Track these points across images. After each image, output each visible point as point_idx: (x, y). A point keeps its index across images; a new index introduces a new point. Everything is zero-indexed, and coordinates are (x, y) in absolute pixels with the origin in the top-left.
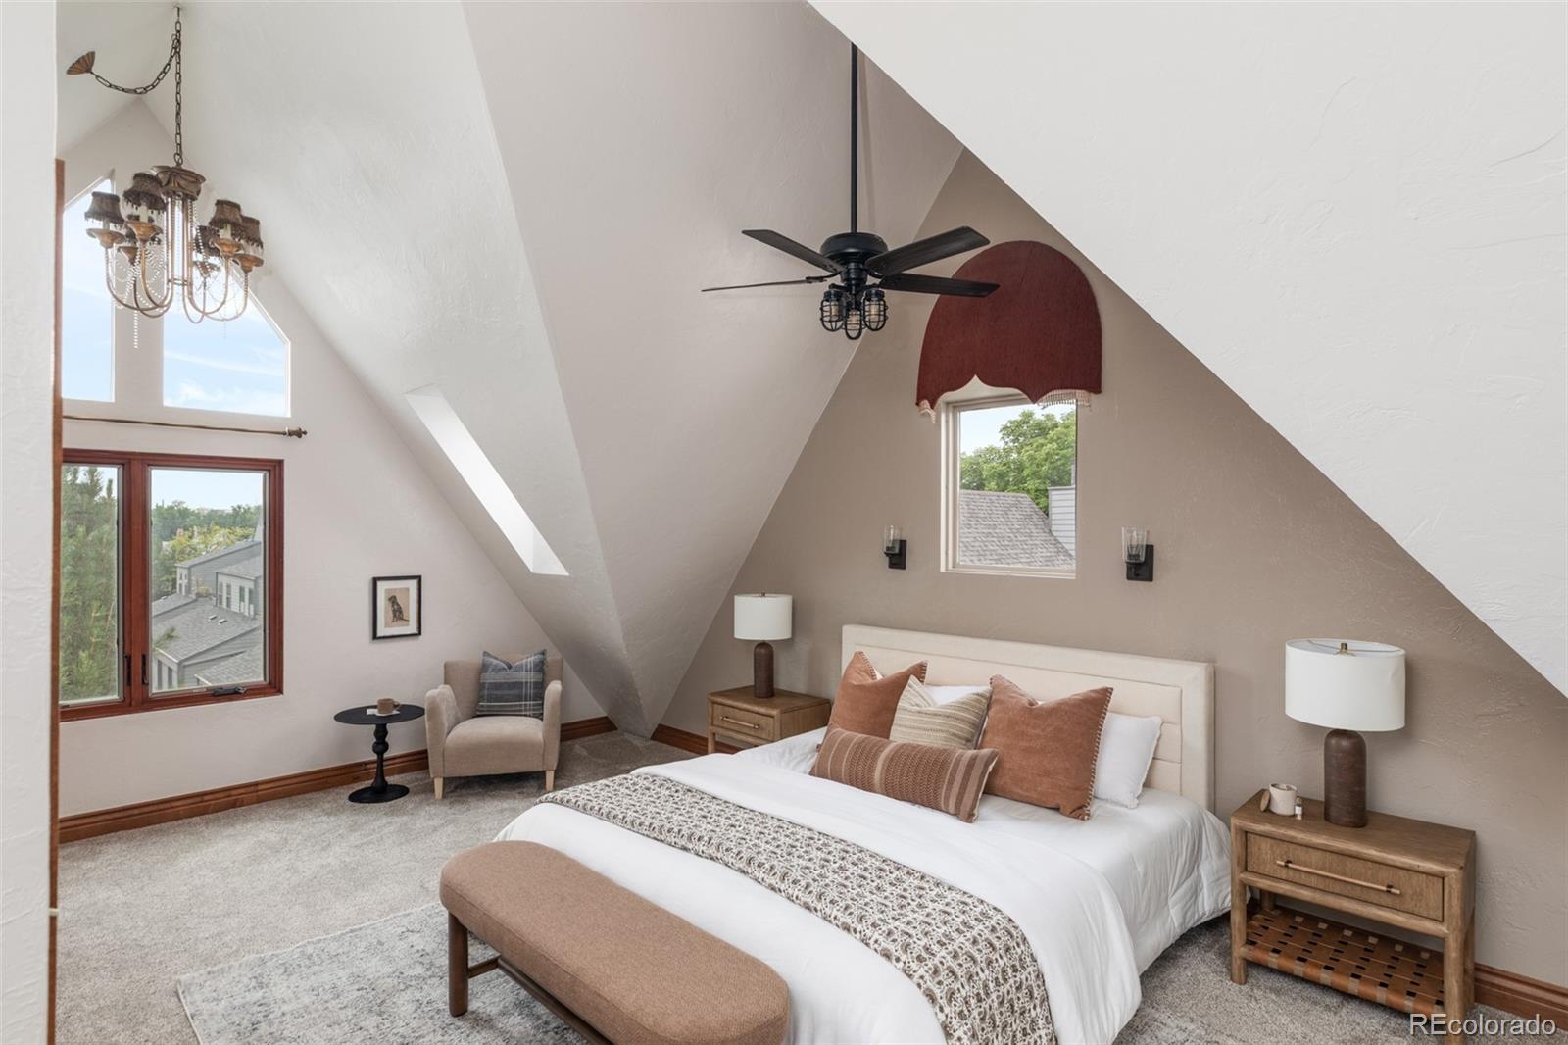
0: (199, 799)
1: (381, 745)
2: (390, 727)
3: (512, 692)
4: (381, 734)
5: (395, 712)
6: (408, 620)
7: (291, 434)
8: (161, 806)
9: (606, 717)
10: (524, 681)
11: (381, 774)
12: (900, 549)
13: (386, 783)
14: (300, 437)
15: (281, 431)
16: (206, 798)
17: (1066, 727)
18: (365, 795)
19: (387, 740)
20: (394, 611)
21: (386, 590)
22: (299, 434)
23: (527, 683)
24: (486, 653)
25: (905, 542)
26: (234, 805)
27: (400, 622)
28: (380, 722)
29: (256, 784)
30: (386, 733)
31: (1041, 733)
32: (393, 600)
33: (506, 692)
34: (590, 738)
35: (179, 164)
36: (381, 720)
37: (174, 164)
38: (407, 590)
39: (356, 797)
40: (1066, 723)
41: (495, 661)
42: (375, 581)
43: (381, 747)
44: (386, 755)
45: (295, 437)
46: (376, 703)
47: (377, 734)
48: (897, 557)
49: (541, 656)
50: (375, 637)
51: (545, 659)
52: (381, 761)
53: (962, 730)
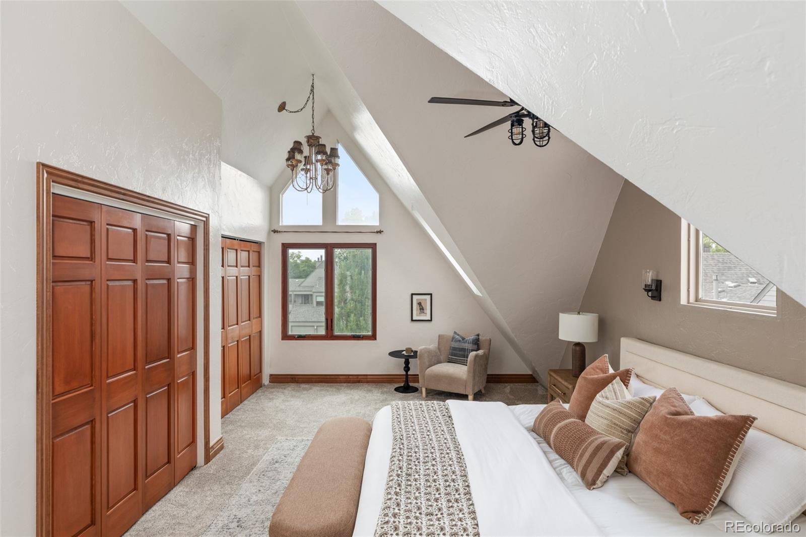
0: (347, 377)
1: (407, 369)
2: (410, 360)
3: (460, 353)
4: (407, 363)
5: (412, 354)
6: (426, 314)
7: (377, 232)
8: (336, 377)
9: (531, 375)
10: (467, 348)
11: (407, 381)
12: (657, 286)
13: (409, 385)
14: (381, 233)
15: (374, 231)
16: (350, 377)
17: (692, 440)
18: (400, 389)
19: (409, 366)
20: (420, 309)
21: (417, 299)
22: (380, 232)
23: (468, 349)
24: (455, 333)
25: (661, 281)
26: (359, 382)
27: (423, 314)
28: (406, 358)
29: (367, 375)
30: (409, 363)
31: (670, 440)
32: (420, 304)
33: (458, 352)
34: (520, 384)
35: (313, 134)
36: (407, 357)
37: (311, 134)
38: (426, 300)
39: (397, 390)
40: (693, 437)
41: (458, 337)
42: (412, 294)
43: (406, 369)
44: (409, 373)
45: (379, 233)
46: (405, 349)
47: (405, 363)
48: (656, 291)
49: (477, 337)
50: (412, 320)
51: (479, 338)
52: (407, 375)
53: (623, 422)
